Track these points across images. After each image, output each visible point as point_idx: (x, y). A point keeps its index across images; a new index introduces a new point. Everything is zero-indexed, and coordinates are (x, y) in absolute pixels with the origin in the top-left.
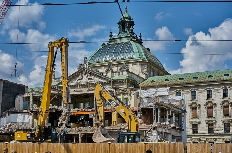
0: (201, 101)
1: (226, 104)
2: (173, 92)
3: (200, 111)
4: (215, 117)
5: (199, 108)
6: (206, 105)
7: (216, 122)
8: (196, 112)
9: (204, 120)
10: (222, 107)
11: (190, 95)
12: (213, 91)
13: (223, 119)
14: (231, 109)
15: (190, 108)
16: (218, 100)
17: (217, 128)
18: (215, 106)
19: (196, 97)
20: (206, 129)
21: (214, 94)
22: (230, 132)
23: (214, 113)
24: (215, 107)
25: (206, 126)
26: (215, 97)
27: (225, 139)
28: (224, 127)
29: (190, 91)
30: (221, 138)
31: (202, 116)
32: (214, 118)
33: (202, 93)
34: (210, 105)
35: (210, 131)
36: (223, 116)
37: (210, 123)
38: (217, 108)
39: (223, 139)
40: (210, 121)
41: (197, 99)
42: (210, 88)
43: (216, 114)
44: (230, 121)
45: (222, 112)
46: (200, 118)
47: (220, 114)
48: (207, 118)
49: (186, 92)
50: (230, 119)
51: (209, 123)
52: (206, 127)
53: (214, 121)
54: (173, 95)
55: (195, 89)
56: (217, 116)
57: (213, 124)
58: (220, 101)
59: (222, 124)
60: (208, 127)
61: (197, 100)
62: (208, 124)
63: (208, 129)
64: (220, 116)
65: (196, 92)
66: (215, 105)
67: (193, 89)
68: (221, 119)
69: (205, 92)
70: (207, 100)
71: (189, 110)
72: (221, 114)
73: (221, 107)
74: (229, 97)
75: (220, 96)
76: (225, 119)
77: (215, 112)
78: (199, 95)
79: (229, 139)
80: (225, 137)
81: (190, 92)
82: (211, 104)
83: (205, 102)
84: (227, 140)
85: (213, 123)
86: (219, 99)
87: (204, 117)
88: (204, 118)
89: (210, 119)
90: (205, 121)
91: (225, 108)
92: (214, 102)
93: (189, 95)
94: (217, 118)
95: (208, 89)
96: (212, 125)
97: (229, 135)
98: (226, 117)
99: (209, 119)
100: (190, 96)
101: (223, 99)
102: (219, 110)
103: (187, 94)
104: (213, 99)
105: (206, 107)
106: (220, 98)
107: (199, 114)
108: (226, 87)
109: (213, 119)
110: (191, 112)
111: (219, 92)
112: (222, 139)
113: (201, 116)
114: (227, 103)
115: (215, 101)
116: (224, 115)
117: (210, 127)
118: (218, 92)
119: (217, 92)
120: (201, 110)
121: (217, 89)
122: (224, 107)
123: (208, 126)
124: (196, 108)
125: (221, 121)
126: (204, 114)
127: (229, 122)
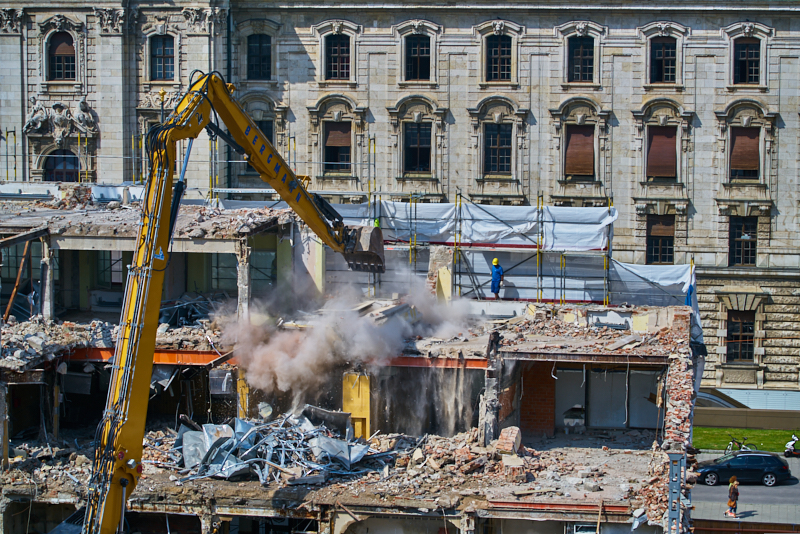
0: (617, 91)
1: (744, 119)
2: (470, 31)
3: (608, 145)
4: (684, 181)
5: (604, 129)
6: (642, 118)
7: (689, 211)
8: (588, 149)
9: (629, 195)
10: (723, 131)
11: (561, 54)
12: (686, 46)
13: (725, 195)
14: (768, 144)
15: (558, 129)
16: (703, 92)
17: (690, 241)
18: (689, 123)
19: (591, 70)
20: (635, 240)
21: (690, 60)
22: (753, 261)
23: (682, 161)
24: (687, 131)
25: (635, 225)
26: (691, 76)
27: (733, 297)
28: (726, 234)
29: (561, 36)
30: (710, 289)
31: (620, 173)
32: (682, 185)
33: (626, 51)
34: (661, 116)
35: (656, 251)
36: (726, 181)
37: (659, 210)
38: (699, 136)
39: (720, 296)
40: (661, 200)
41: (596, 82)
42: (669, 30)
43: (692, 168)
44: (763, 208)
45: (723, 157)
46: (607, 185)
47: (712, 171)
48: (642, 184)
49: (540, 37)
50: (760, 196)
51: (652, 212)
52: (635, 233)
53: (681, 206)
54: (467, 50)
55: (587, 27)
56: (697, 176)
57: (674, 216)
58: (714, 100)
59: (718, 218)
60: (644, 233)
61: (597, 88)
62: (645, 218)
63: (643, 241)
64: (712, 177)
65: (596, 43)
66: (692, 119)
67: (581, 25)
68: (712, 195)
69: (644, 48)
70: (648, 89)
71: (548, 136)
72: (718, 171)
73: (719, 133)
74: (762, 84)
75: (714, 76)
76: (737, 195)
77: (685, 156)
78: (607, 59)
79: (751, 297)
80: (730, 287)
81: (563, 40)
82: (668, 112)
83: (640, 103)
84: (742, 304)
85: (672, 212)
86: (713, 92)
87: (629, 180)
88: (629, 186)
89: (660, 192)
90: (636, 200)
91: (739, 140)
92: (687, 105)
93: (555, 58)
94: (697, 186)
95: (659, 34)
96: (669, 220)
97: (753, 279)
98: (744, 185)
99: (654, 191)
100: (561, 65)
101: (731, 90)
102: (706, 147)
103: (544, 50)
104: (680, 89)
105: (640, 130)
106: (715, 84)
107: (602, 159)
108: (754, 30)
109: (673, 193)
110: (563, 148)
111: (712, 52)
112: (712, 298)
113: (615, 170)
114: (753, 113)
115: (690, 99)
116: (733, 174)
117: (659, 230)
118: (708, 52)
119: (702, 52)
120: (616, 139)
121: (707, 38)
122: (737, 132)
123: (649, 230)
124: (587, 130)
125: (713, 203)
126: (630, 161)
127: (756, 213)
